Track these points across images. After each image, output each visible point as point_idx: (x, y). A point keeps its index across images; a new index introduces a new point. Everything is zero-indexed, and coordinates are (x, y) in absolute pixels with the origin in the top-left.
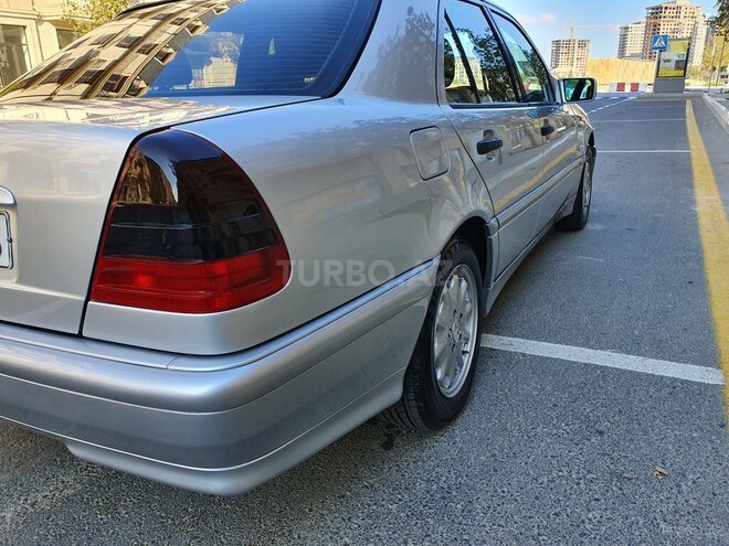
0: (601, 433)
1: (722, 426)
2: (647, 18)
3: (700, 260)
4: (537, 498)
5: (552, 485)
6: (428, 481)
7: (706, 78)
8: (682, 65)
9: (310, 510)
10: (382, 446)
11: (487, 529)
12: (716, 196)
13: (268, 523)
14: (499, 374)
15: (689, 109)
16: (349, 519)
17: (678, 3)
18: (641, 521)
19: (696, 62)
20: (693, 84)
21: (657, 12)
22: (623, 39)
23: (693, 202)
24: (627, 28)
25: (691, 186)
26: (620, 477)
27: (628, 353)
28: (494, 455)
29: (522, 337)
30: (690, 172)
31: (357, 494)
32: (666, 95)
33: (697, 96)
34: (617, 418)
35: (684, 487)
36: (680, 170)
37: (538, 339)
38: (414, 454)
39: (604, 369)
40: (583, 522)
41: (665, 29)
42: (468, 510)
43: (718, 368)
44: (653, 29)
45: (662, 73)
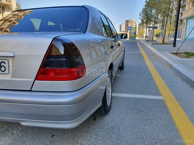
0: (143, 111)
1: (166, 107)
2: (125, 23)
3: (151, 75)
4: (133, 126)
5: (136, 123)
6: (107, 126)
7: (139, 37)
8: (135, 33)
9: (81, 136)
10: (93, 120)
11: (125, 134)
12: (150, 62)
13: (71, 140)
14: (116, 101)
15: (138, 44)
16: (91, 136)
17: (132, 20)
18: (156, 127)
19: (137, 33)
20: (137, 38)
21: (127, 22)
22: (121, 27)
23: (146, 63)
24: (121, 25)
25: (144, 60)
26: (149, 119)
27: (143, 94)
28: (121, 119)
29: (118, 93)
30: (143, 57)
31: (91, 131)
32: (132, 40)
33: (139, 41)
34: (145, 108)
35: (162, 120)
36: (141, 56)
37: (121, 93)
38: (102, 120)
39: (139, 98)
40: (145, 129)
41: (129, 25)
42: (119, 130)
43: (162, 96)
44: (127, 25)
45: (131, 35)
